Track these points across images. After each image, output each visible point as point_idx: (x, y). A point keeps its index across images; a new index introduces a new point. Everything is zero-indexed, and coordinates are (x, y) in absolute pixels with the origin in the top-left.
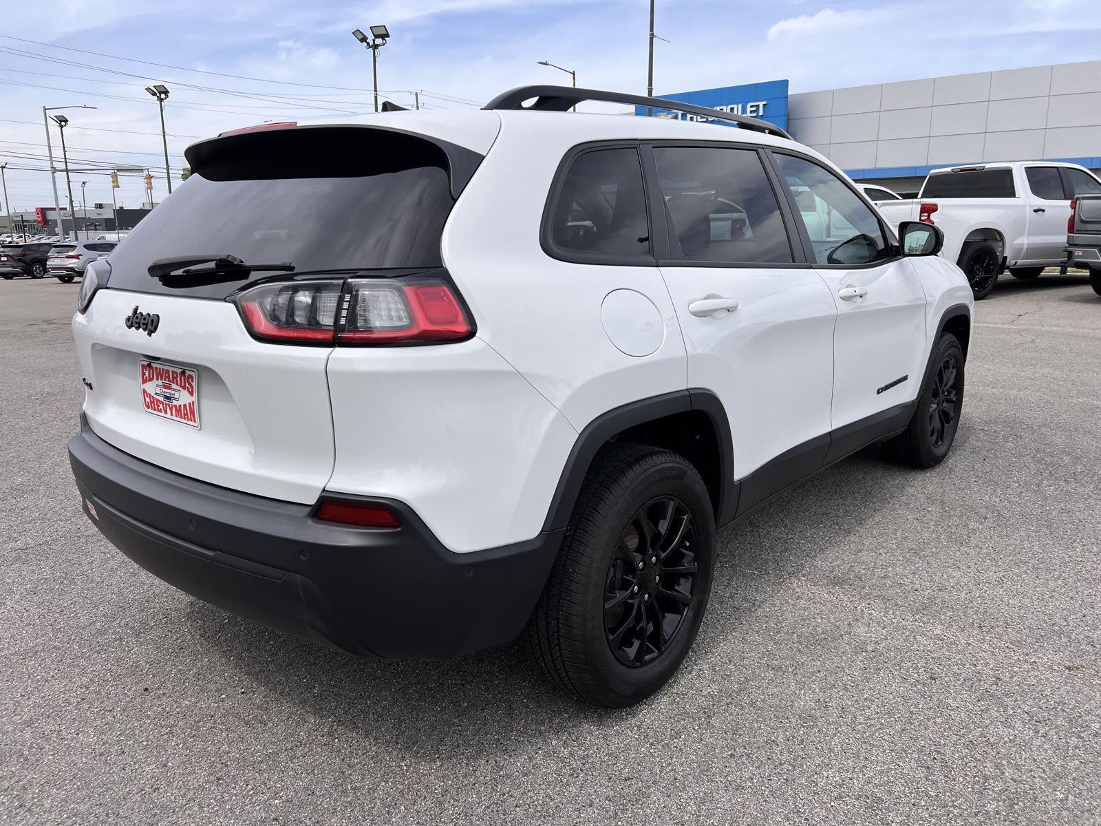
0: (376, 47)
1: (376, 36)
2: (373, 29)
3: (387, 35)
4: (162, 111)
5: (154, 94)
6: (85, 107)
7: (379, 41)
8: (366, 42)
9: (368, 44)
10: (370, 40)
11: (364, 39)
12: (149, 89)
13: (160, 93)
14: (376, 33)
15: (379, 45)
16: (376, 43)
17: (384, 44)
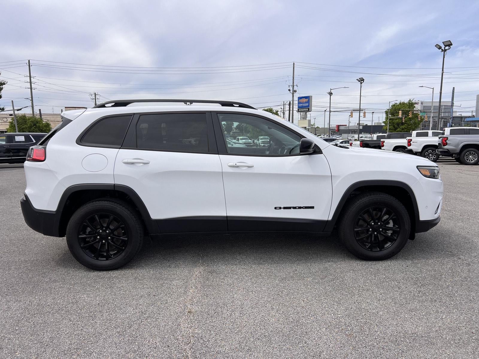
0: (445, 50)
1: (446, 46)
2: (444, 43)
3: (451, 45)
4: (361, 87)
5: (359, 81)
6: (345, 87)
7: (447, 48)
8: (441, 49)
9: (442, 50)
10: (443, 48)
11: (440, 48)
12: (357, 80)
13: (361, 81)
14: (445, 44)
15: (447, 50)
16: (446, 49)
17: (449, 49)
